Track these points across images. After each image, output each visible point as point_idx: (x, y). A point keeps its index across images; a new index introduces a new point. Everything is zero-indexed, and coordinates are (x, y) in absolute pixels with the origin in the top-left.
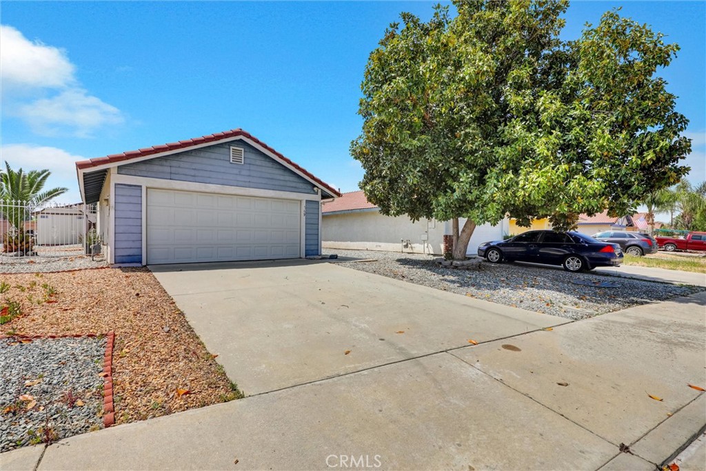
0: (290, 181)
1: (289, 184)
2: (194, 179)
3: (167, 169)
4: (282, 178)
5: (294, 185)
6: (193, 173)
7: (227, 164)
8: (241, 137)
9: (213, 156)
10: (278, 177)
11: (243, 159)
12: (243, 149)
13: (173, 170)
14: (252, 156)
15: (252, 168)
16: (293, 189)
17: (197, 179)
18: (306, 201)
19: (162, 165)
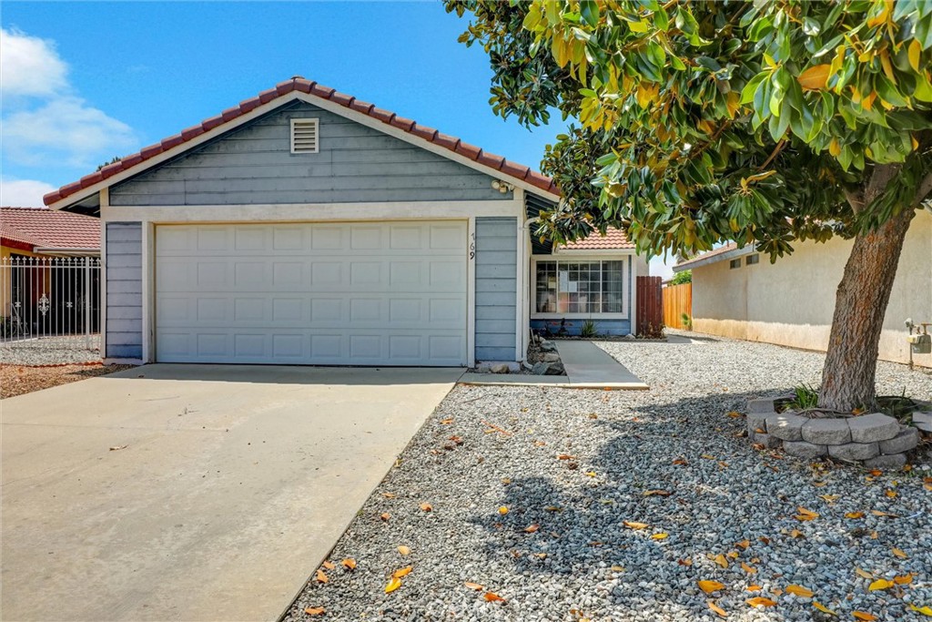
0: (430, 174)
1: (434, 182)
2: (223, 198)
3: (179, 187)
4: (410, 170)
5: (443, 182)
6: (220, 186)
7: (285, 158)
8: (295, 95)
9: (258, 146)
10: (400, 169)
11: (317, 141)
12: (316, 121)
13: (190, 186)
14: (336, 131)
15: (338, 157)
16: (440, 194)
17: (229, 197)
18: (478, 219)
19: (171, 181)
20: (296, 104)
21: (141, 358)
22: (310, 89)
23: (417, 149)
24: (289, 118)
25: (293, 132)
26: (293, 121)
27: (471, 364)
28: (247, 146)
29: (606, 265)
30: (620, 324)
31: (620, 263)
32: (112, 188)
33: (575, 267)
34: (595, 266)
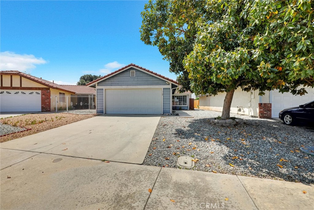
0: (155, 81)
1: (156, 82)
2: (118, 85)
3: (110, 83)
4: (152, 80)
5: (157, 82)
6: (118, 82)
7: (129, 78)
8: (131, 66)
9: (124, 75)
10: (150, 80)
11: (135, 75)
12: (135, 71)
13: (112, 82)
14: (139, 73)
15: (139, 77)
16: (157, 84)
17: (119, 84)
18: (163, 89)
19: (109, 81)
20: (132, 68)
21: (103, 113)
22: (134, 65)
23: (153, 76)
24: (130, 70)
25: (131, 73)
26: (131, 71)
27: (162, 114)
28: (122, 75)
29: (184, 96)
30: (186, 107)
31: (186, 96)
32: (98, 83)
33: (178, 97)
34: (182, 97)
